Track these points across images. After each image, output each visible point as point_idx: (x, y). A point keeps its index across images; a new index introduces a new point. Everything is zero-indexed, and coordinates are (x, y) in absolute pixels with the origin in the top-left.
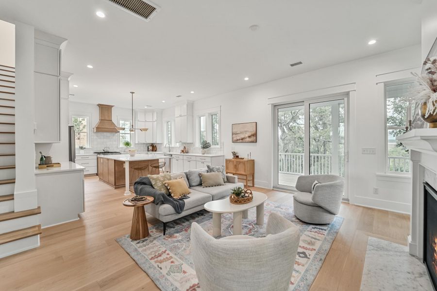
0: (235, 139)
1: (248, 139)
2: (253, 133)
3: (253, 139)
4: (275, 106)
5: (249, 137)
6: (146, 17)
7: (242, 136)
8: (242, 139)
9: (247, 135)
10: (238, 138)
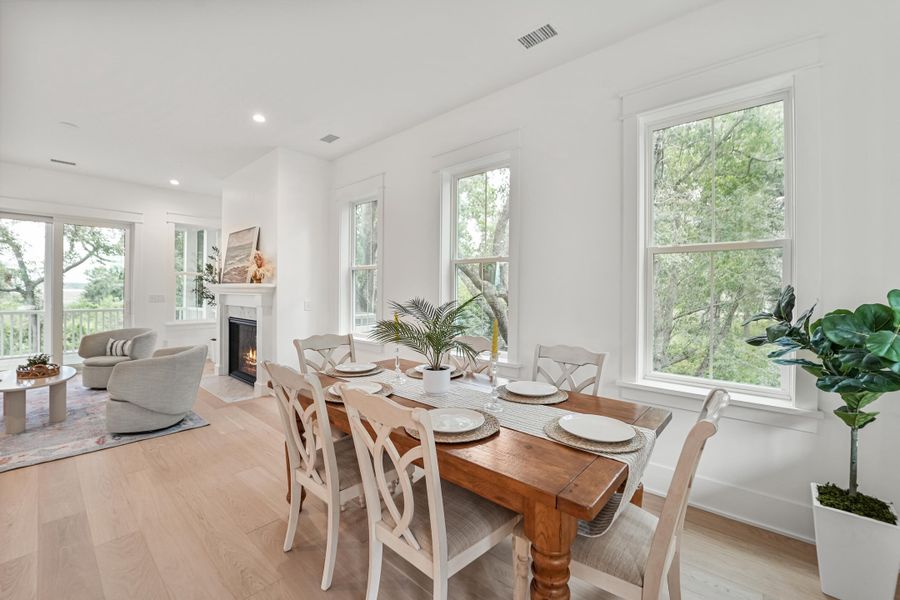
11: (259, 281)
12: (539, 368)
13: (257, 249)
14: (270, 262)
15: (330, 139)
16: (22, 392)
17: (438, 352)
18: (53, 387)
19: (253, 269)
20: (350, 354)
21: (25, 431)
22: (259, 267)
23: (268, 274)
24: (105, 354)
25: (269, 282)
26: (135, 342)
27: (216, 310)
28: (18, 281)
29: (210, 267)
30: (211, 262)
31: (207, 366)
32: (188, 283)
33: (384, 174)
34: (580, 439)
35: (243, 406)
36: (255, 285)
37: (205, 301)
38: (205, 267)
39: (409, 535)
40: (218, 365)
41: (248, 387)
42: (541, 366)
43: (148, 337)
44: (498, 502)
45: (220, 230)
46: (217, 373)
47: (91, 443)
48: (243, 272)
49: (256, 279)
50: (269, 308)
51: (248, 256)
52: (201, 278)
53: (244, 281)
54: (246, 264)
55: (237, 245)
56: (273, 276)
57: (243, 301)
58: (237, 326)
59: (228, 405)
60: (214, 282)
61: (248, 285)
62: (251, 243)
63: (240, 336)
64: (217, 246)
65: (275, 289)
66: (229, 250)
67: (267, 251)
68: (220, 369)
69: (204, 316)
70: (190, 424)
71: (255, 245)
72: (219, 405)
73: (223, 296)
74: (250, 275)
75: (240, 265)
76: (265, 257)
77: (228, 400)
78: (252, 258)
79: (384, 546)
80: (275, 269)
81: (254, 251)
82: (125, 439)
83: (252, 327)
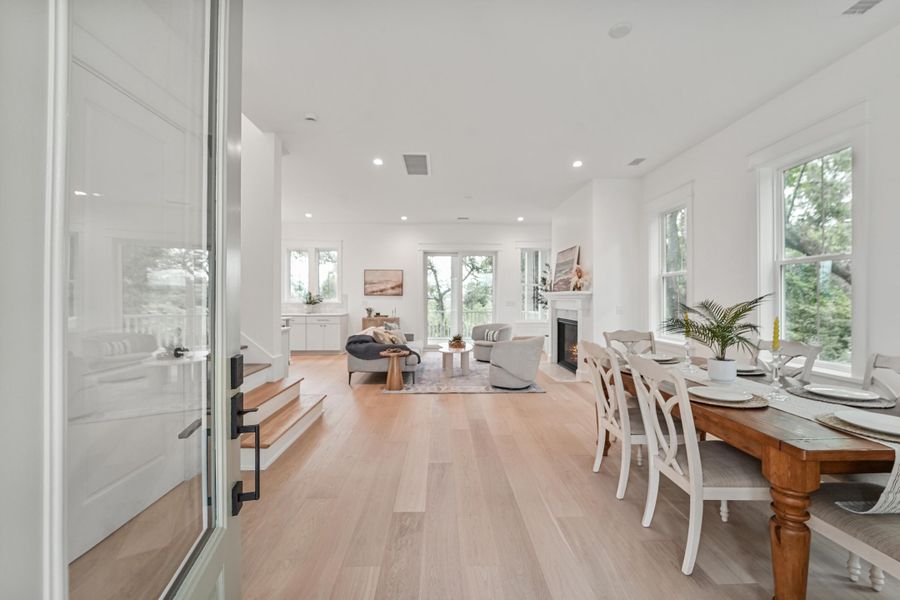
0: (369, 290)
1: (390, 291)
2: (398, 283)
3: (397, 291)
4: (426, 253)
5: (393, 288)
6: (409, 173)
7: (382, 287)
8: (381, 291)
9: (389, 286)
10: (375, 289)
11: (579, 289)
12: (873, 379)
13: (578, 263)
14: (588, 273)
15: (637, 162)
16: (452, 354)
17: (724, 346)
18: (462, 354)
19: (574, 280)
20: (651, 348)
21: (453, 377)
22: (580, 278)
23: (586, 284)
24: (483, 339)
25: (587, 289)
26: (501, 331)
27: (548, 313)
28: (435, 294)
29: (544, 280)
30: (545, 276)
31: (543, 355)
32: (528, 293)
33: (693, 181)
34: (851, 425)
35: (569, 386)
36: (576, 292)
37: (540, 306)
38: (540, 280)
39: (675, 463)
40: (550, 355)
41: (571, 374)
42: (876, 377)
43: (507, 329)
44: (744, 450)
45: (550, 250)
46: (549, 361)
47: (483, 389)
48: (567, 282)
49: (577, 288)
50: (588, 311)
51: (571, 269)
52: (537, 288)
53: (568, 289)
54: (570, 276)
55: (563, 261)
56: (590, 284)
57: (567, 305)
58: (564, 325)
59: (557, 383)
60: (546, 291)
61: (571, 292)
62: (573, 260)
63: (566, 332)
64: (548, 262)
65: (591, 295)
66: (557, 265)
67: (585, 266)
68: (552, 357)
69: (540, 317)
70: (533, 390)
71: (576, 261)
72: (550, 381)
73: (554, 302)
74: (572, 285)
75: (565, 277)
76: (583, 270)
77: (557, 380)
78: (574, 271)
79: (661, 474)
80: (591, 279)
81: (575, 266)
82: (499, 390)
83: (574, 325)
